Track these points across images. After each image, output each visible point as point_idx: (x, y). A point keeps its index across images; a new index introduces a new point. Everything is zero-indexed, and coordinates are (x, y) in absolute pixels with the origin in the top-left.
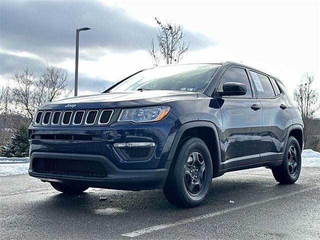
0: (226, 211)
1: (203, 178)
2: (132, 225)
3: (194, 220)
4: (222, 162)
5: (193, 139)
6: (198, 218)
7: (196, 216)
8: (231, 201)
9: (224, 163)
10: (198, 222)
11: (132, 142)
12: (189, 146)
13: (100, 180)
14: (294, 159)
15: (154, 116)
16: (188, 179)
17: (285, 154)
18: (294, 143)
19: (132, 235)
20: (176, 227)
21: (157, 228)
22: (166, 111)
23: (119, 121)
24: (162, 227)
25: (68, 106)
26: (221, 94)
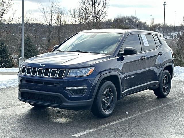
0: (123, 120)
1: (112, 101)
2: (76, 130)
3: (106, 126)
4: (122, 92)
5: (107, 82)
6: (108, 125)
7: (107, 123)
8: (126, 113)
9: (123, 92)
10: (108, 127)
11: (75, 87)
12: (104, 86)
13: (58, 105)
14: (167, 83)
15: (86, 72)
16: (104, 103)
17: (161, 81)
18: (167, 74)
19: (77, 135)
20: (97, 131)
21: (88, 131)
22: (92, 69)
23: (68, 76)
24: (91, 131)
25: (40, 65)
26: (123, 54)
